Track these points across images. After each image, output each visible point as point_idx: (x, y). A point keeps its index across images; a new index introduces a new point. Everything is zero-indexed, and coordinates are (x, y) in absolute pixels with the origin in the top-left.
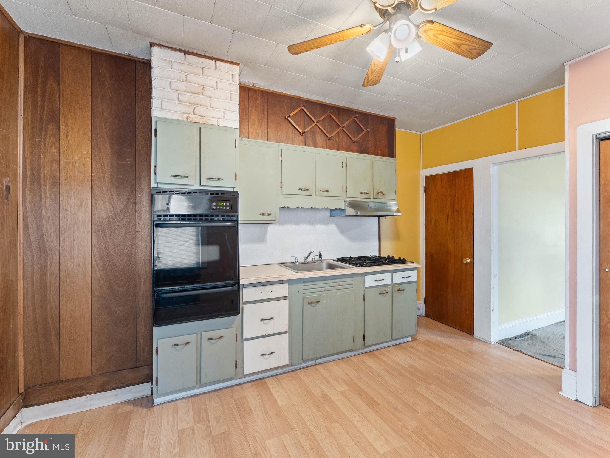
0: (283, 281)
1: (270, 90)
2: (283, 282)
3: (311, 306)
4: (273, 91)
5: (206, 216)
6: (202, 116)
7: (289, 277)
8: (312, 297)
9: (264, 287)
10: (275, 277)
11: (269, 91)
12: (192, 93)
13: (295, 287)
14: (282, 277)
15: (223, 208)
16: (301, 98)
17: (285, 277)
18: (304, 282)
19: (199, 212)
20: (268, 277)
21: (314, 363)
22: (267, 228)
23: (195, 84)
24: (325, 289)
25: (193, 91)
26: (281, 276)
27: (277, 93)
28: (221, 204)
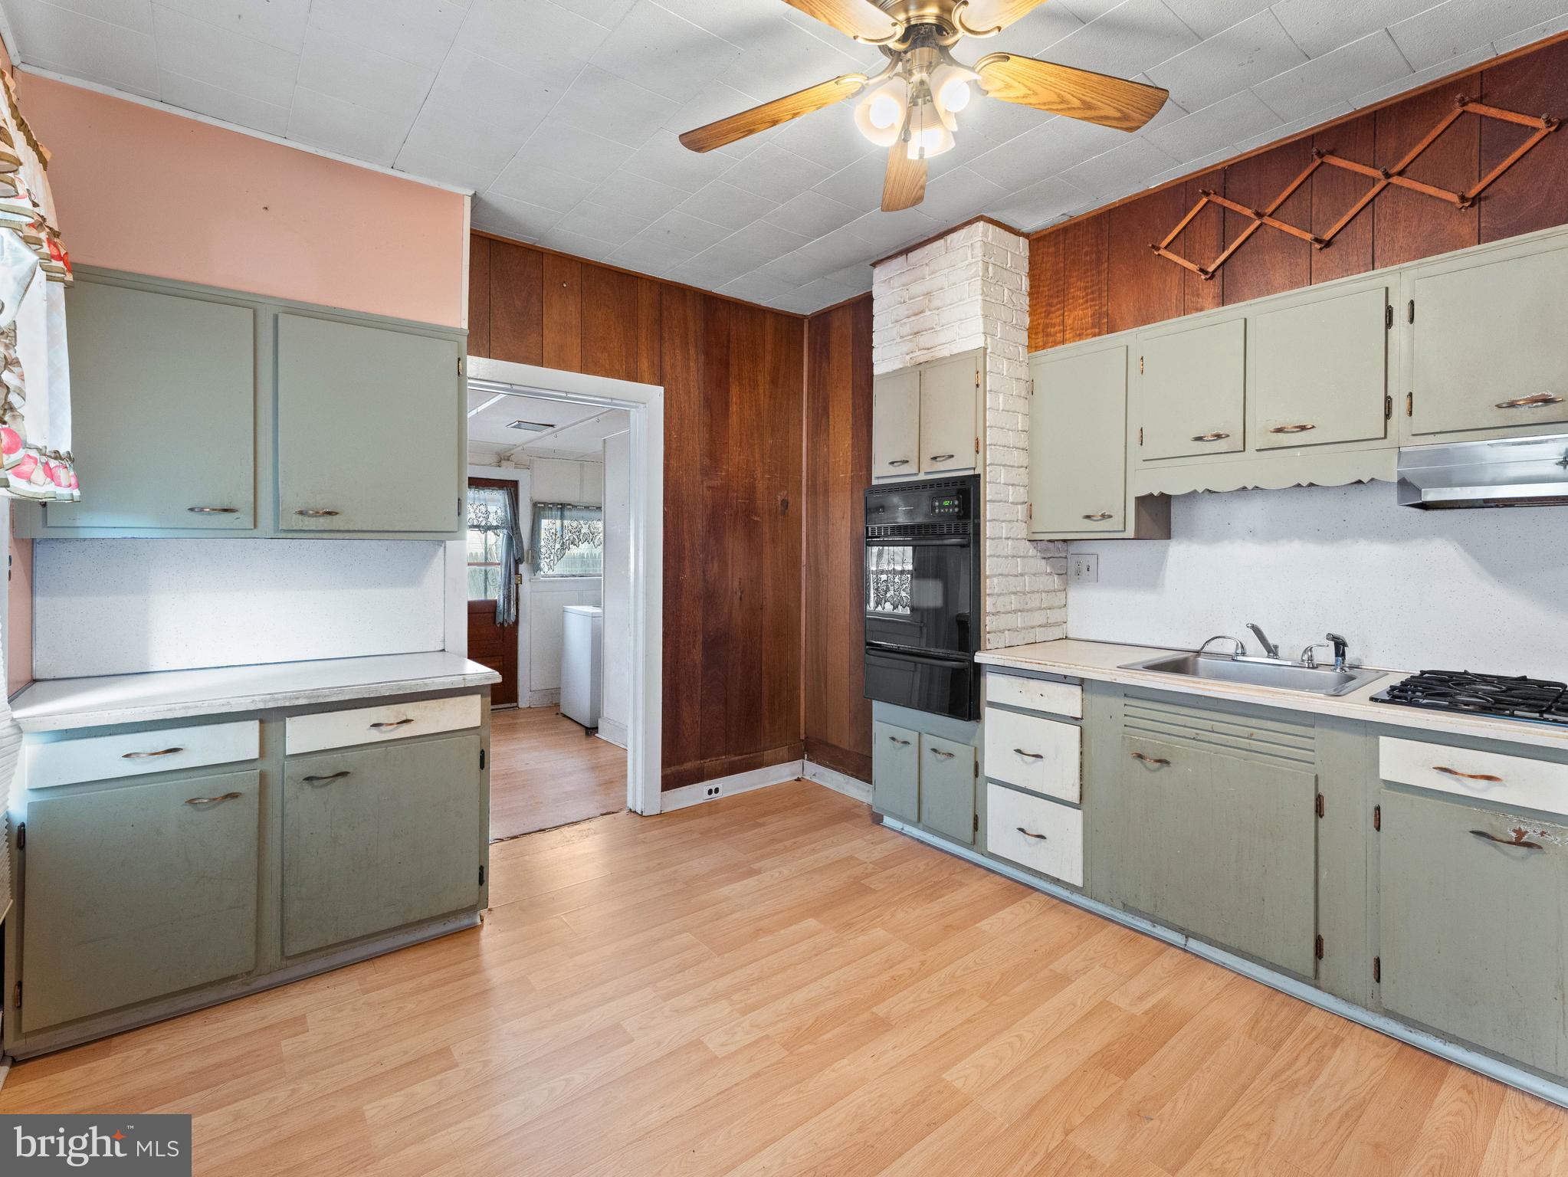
0: (1065, 677)
1: (1115, 203)
2: (1065, 681)
3: (1145, 766)
4: (1120, 201)
5: (927, 526)
6: (929, 349)
7: (1075, 670)
8: (1146, 741)
9: (1025, 681)
10: (1043, 662)
11: (1112, 207)
12: (916, 315)
13: (1099, 701)
14: (1059, 666)
15: (949, 510)
16: (1207, 171)
17: (1066, 668)
18: (1125, 695)
19: (919, 520)
20: (1027, 660)
21: (1180, 944)
22: (1165, 552)
23: (919, 296)
24: (1197, 734)
25: (917, 311)
26: (1056, 664)
27: (1133, 199)
28: (946, 503)
